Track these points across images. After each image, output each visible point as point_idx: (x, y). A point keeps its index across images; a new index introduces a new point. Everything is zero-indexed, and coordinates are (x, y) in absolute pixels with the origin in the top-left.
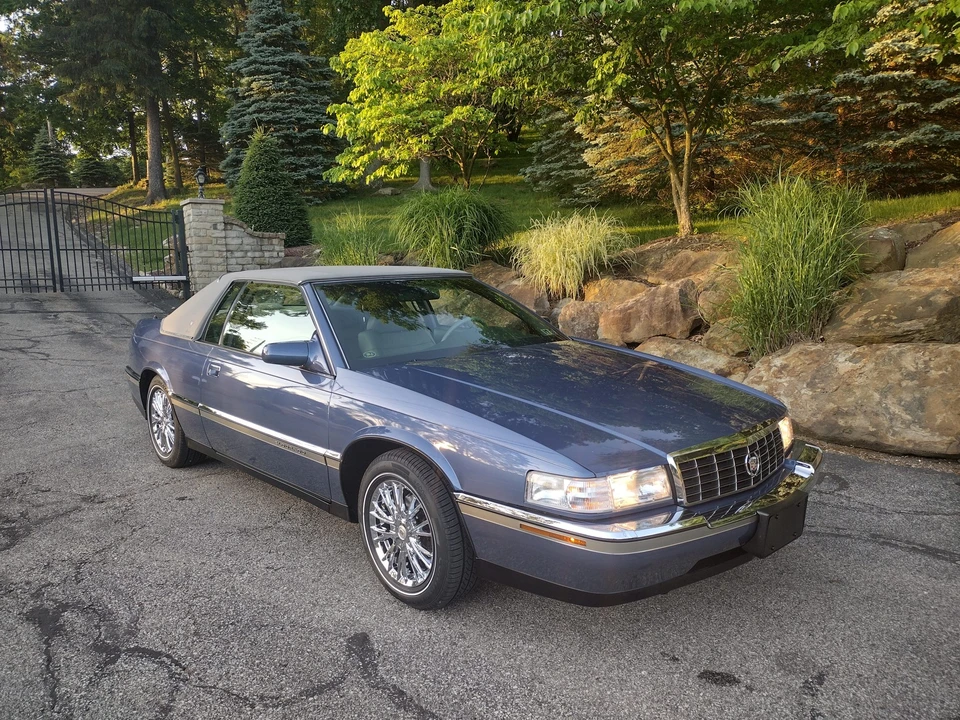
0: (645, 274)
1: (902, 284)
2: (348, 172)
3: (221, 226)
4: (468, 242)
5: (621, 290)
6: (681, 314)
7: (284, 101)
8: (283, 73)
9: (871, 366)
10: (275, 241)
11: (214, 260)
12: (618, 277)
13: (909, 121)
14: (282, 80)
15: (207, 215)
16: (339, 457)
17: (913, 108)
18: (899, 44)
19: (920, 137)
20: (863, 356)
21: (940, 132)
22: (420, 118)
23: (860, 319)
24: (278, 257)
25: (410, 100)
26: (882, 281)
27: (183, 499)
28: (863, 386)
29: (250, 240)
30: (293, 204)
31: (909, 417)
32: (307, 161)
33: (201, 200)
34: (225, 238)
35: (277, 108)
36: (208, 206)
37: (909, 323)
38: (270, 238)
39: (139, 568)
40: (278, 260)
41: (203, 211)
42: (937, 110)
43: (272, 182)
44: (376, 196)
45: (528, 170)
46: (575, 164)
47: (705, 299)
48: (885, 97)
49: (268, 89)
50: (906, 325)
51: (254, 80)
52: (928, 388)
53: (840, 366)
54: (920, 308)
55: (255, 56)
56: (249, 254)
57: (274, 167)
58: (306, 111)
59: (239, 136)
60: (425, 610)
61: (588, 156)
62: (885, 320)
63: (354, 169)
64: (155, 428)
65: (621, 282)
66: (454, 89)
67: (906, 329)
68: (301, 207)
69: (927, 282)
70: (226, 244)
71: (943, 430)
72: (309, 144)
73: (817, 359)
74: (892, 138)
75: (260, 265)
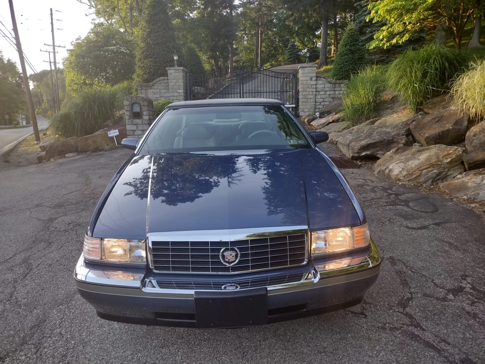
3: (314, 79)
10: (342, 85)
11: (309, 97)
15: (308, 73)
24: (343, 94)
29: (329, 85)
33: (306, 65)
34: (316, 84)
36: (309, 68)
38: (339, 83)
41: (306, 71)
43: (352, 52)
56: (328, 93)
57: (355, 44)
75: (333, 98)
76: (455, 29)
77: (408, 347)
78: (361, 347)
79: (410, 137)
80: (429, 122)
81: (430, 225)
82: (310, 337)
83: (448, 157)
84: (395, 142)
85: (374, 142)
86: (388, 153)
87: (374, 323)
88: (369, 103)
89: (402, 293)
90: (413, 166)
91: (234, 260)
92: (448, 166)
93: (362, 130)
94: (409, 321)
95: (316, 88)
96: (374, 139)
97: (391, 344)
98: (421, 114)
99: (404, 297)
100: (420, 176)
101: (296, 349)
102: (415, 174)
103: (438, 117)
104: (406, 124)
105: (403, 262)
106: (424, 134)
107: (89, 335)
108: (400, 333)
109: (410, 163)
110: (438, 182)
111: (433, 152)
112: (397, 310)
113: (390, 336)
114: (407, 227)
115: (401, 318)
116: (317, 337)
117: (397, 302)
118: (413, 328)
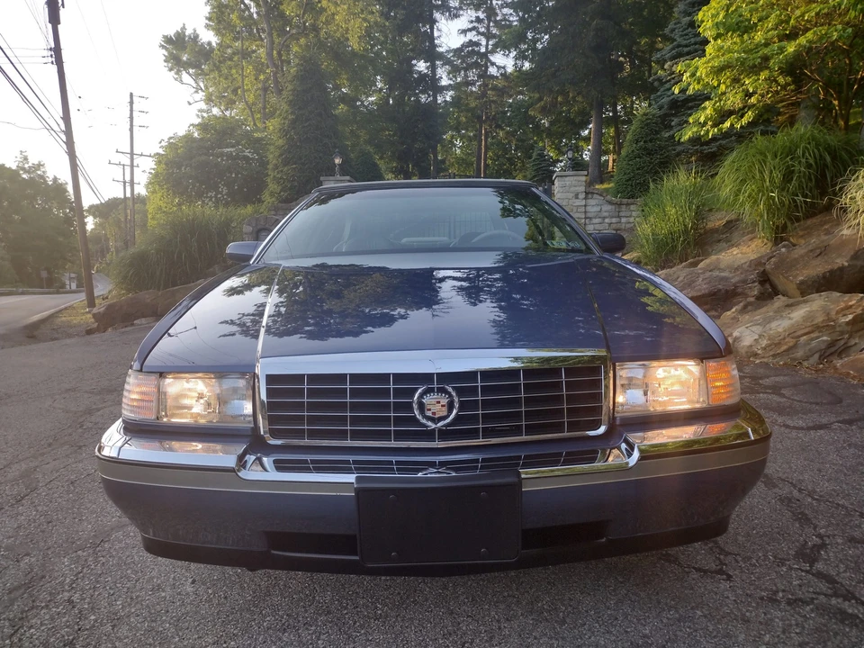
3: (582, 196)
10: (632, 207)
15: (570, 187)
24: (634, 222)
29: (609, 207)
34: (585, 206)
36: (572, 178)
38: (628, 204)
40: (632, 225)
41: (568, 183)
43: (650, 153)
51: (675, 63)
55: (680, 41)
56: (607, 220)
75: (617, 230)
76: (836, 103)
77: (838, 637)
78: (728, 636)
79: (768, 286)
80: (802, 256)
81: (832, 424)
82: (610, 615)
83: (847, 312)
84: (739, 295)
85: (699, 294)
86: (729, 313)
87: (749, 589)
88: (686, 231)
89: (802, 536)
90: (780, 330)
91: (445, 413)
92: (849, 328)
93: (676, 276)
94: (829, 588)
95: (585, 212)
96: (700, 290)
97: (798, 631)
98: (784, 246)
99: (806, 542)
100: (795, 346)
101: (581, 638)
102: (786, 344)
103: (820, 248)
104: (758, 263)
105: (792, 483)
106: (795, 277)
107: (130, 605)
108: (812, 610)
109: (774, 325)
110: (831, 358)
111: (817, 304)
112: (796, 566)
113: (793, 616)
114: (787, 426)
115: (809, 582)
116: (626, 615)
117: (793, 552)
118: (840, 600)
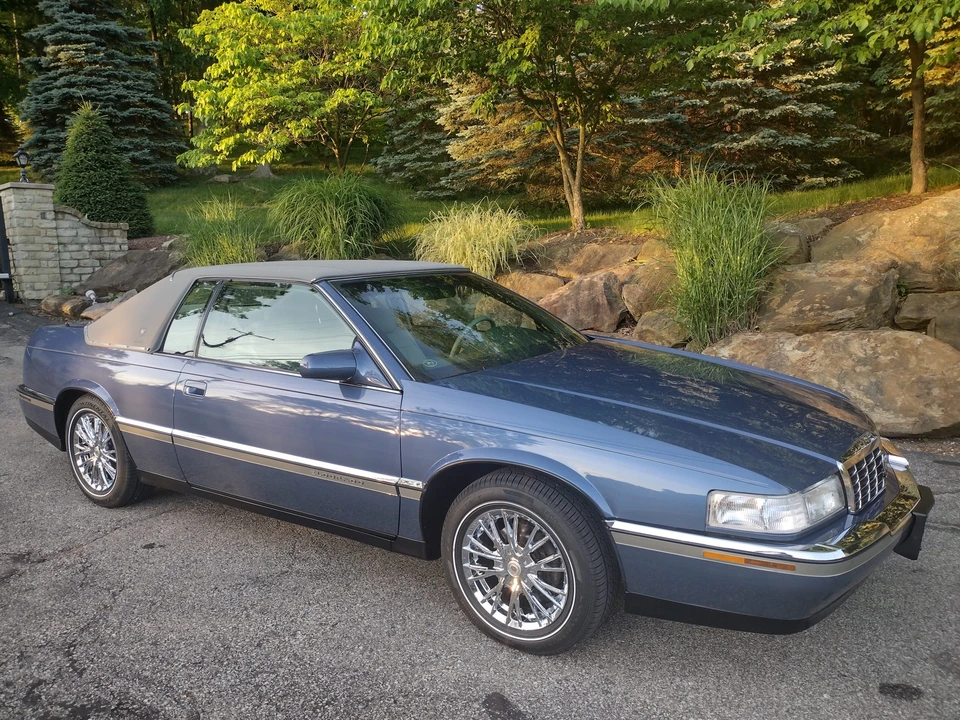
0: (554, 267)
1: (821, 276)
2: (208, 157)
3: (51, 215)
4: (362, 234)
5: (534, 284)
6: (607, 307)
7: (100, 76)
8: (98, 44)
9: (821, 353)
10: (116, 233)
11: (44, 255)
12: (527, 271)
13: (750, 125)
14: (97, 52)
15: (33, 203)
16: (421, 486)
17: (752, 113)
18: (741, 54)
19: (761, 141)
20: (809, 344)
21: (775, 137)
22: (299, 99)
23: (795, 309)
24: (121, 250)
25: (283, 80)
26: (803, 273)
27: (151, 546)
28: (819, 374)
29: (87, 231)
30: (130, 191)
31: (870, 401)
32: (130, 143)
33: (25, 184)
34: (56, 228)
35: (92, 83)
36: (34, 192)
37: (841, 312)
38: (110, 229)
39: (155, 644)
40: (121, 254)
41: (28, 198)
42: (771, 116)
43: (105, 166)
44: (211, 183)
45: (380, 160)
46: (429, 156)
47: (630, 292)
48: (729, 102)
49: (79, 60)
50: (839, 314)
51: (62, 50)
52: (881, 372)
53: (789, 354)
54: (849, 298)
55: (61, 22)
56: (86, 247)
57: (106, 149)
58: (127, 87)
59: (44, 113)
60: (546, 655)
61: (453, 148)
62: (818, 309)
63: (217, 153)
64: (79, 462)
65: (533, 276)
66: (334, 70)
67: (840, 317)
68: (141, 194)
69: (844, 274)
70: (58, 236)
71: (905, 411)
72: (132, 125)
73: (764, 348)
74: (735, 140)
75: (100, 259)
76: (336, 151)
